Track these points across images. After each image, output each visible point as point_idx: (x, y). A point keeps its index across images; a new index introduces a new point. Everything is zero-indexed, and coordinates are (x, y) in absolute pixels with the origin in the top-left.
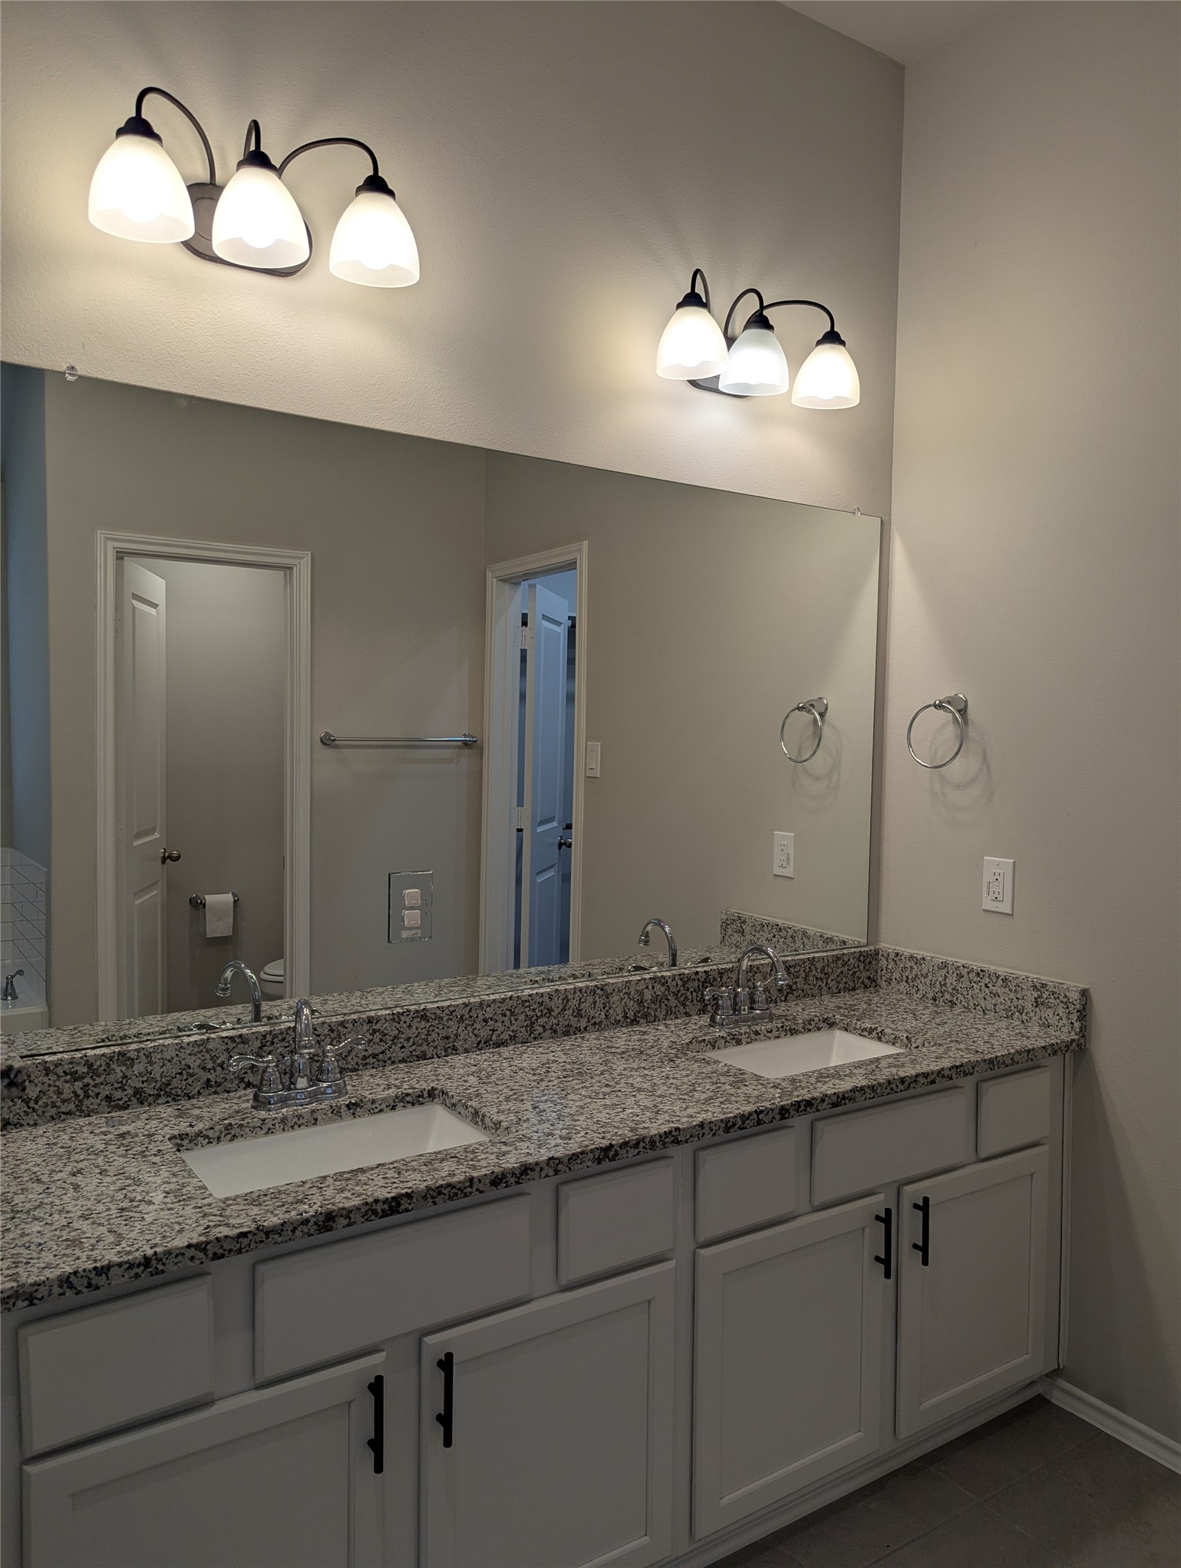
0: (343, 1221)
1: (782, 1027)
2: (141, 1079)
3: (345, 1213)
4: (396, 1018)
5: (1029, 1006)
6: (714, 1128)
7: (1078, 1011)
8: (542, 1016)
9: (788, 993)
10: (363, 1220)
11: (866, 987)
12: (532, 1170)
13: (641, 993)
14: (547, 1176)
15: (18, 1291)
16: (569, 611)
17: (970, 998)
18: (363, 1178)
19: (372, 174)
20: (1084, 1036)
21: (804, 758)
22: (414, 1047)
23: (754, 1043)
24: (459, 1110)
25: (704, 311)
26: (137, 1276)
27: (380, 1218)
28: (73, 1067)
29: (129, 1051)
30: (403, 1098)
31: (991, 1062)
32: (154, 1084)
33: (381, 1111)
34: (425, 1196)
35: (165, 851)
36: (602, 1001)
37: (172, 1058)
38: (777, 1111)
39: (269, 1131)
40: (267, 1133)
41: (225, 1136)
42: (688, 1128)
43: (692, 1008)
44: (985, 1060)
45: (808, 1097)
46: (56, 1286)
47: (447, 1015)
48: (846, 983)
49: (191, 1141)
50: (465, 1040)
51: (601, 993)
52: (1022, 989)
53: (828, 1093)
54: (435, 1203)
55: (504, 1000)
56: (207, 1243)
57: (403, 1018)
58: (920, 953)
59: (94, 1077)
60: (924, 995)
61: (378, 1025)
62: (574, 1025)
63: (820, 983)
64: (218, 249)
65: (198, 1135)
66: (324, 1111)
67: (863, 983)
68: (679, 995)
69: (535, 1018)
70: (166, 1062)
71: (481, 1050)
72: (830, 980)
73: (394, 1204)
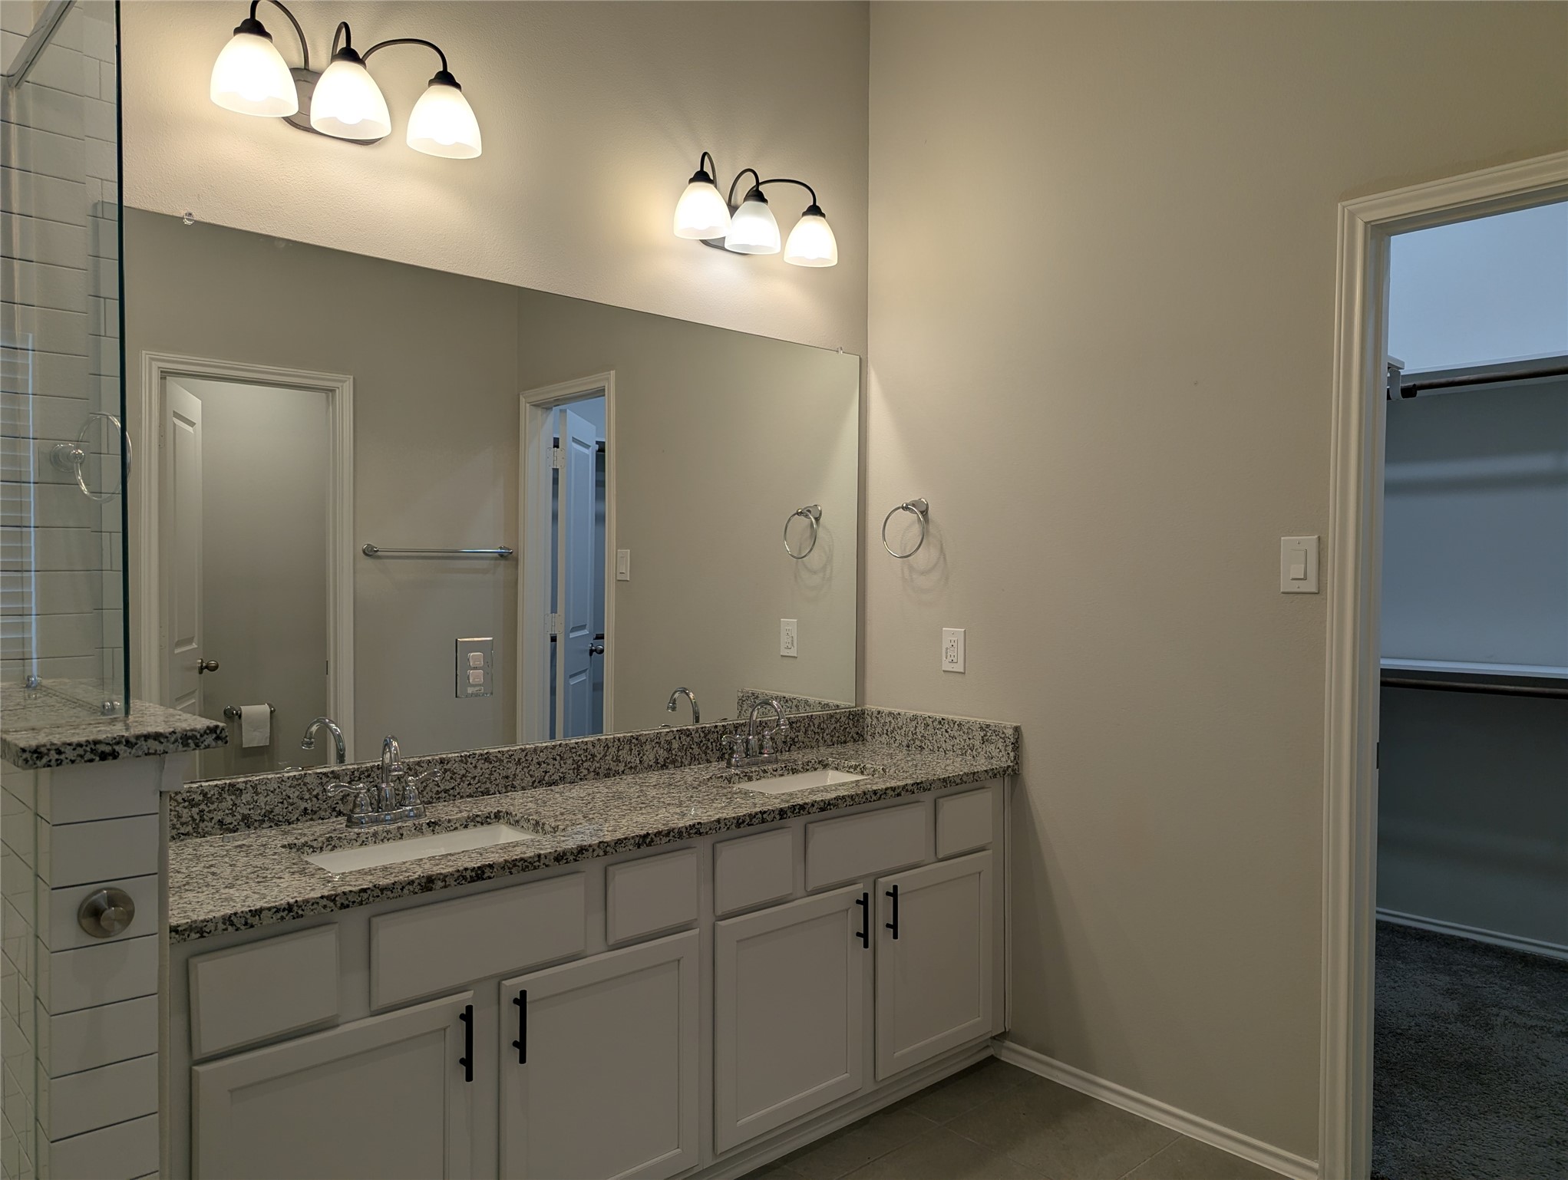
0: (440, 884)
1: (785, 767)
2: (248, 807)
3: (442, 877)
4: (464, 760)
5: (977, 743)
6: (728, 824)
7: (1012, 744)
8: (586, 760)
9: (791, 745)
10: (455, 883)
11: (855, 741)
12: (587, 850)
13: (669, 743)
14: (598, 856)
15: (191, 926)
16: (597, 436)
17: (935, 742)
18: (452, 858)
19: (442, 70)
20: (1017, 763)
21: (803, 555)
22: (479, 784)
23: (763, 779)
24: (522, 824)
25: (711, 186)
26: (282, 918)
27: (469, 882)
28: (190, 796)
29: (238, 783)
30: (474, 818)
31: (945, 781)
32: (259, 811)
33: (456, 829)
34: (504, 867)
35: (202, 662)
36: (637, 749)
37: (275, 790)
38: (777, 812)
39: (363, 844)
40: (361, 845)
41: (327, 846)
42: (708, 823)
43: (713, 756)
44: (940, 779)
45: (801, 802)
46: (221, 923)
47: (507, 758)
48: (838, 737)
49: (298, 850)
50: (522, 780)
51: (636, 742)
52: (972, 730)
53: (817, 800)
54: (511, 873)
55: (555, 746)
56: (336, 895)
57: (469, 760)
58: (896, 711)
59: (209, 804)
60: (900, 744)
61: (449, 765)
62: (614, 769)
63: (817, 736)
64: (315, 123)
65: (304, 845)
66: (408, 828)
67: (852, 737)
68: (702, 744)
69: (580, 762)
70: (270, 793)
71: (535, 788)
72: (825, 734)
73: (479, 872)
